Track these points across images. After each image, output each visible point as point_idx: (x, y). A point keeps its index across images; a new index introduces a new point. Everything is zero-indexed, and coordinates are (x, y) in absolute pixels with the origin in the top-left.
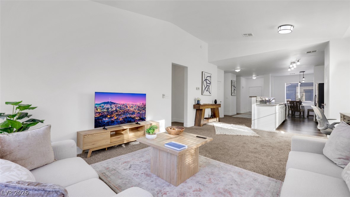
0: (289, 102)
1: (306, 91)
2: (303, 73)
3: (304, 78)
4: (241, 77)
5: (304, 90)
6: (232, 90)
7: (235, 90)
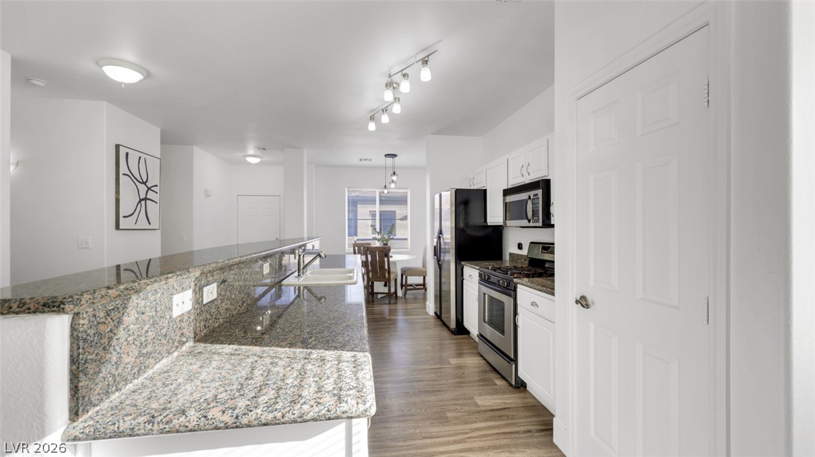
0: (356, 248)
2: (391, 159)
3: (394, 173)
6: (117, 201)
7: (146, 199)
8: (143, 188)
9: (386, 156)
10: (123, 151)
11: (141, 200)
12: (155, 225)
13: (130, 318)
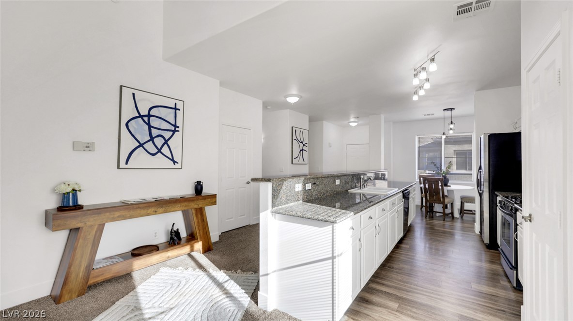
1: (458, 154)
2: (449, 112)
3: (452, 123)
4: (324, 122)
5: (454, 151)
6: (292, 151)
7: (302, 150)
8: (301, 145)
9: (444, 110)
10: (294, 129)
11: (301, 151)
12: (306, 162)
13: (284, 188)
